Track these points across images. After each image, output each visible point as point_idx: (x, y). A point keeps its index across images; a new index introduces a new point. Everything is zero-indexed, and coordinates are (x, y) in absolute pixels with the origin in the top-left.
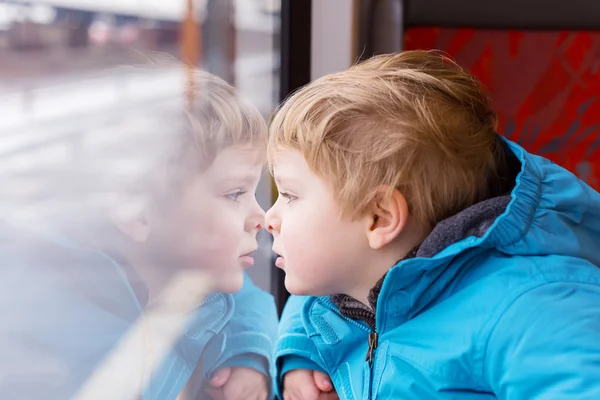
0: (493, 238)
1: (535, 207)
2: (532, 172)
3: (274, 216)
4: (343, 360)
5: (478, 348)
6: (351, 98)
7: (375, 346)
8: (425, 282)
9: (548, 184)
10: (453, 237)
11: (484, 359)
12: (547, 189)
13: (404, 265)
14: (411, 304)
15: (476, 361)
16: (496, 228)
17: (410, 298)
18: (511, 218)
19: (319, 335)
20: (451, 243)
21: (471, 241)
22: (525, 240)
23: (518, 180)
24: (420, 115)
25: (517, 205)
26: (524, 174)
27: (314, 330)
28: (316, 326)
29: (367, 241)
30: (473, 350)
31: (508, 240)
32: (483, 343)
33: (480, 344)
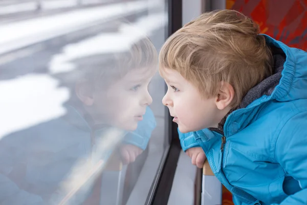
0: (275, 97)
1: (293, 77)
2: (291, 60)
3: (168, 99)
4: (211, 148)
5: (272, 146)
6: (198, 44)
7: (225, 142)
8: (244, 117)
9: (298, 64)
10: (257, 97)
11: (274, 151)
12: (298, 67)
13: (235, 113)
14: (239, 127)
15: (271, 151)
16: (276, 92)
17: (239, 125)
18: (282, 86)
19: (200, 139)
20: (255, 99)
21: (265, 99)
22: (289, 95)
23: (285, 66)
24: (232, 47)
25: (284, 79)
26: (288, 62)
27: (198, 136)
28: (199, 135)
29: (216, 107)
30: (270, 147)
31: (281, 96)
32: (274, 143)
33: (273, 144)
